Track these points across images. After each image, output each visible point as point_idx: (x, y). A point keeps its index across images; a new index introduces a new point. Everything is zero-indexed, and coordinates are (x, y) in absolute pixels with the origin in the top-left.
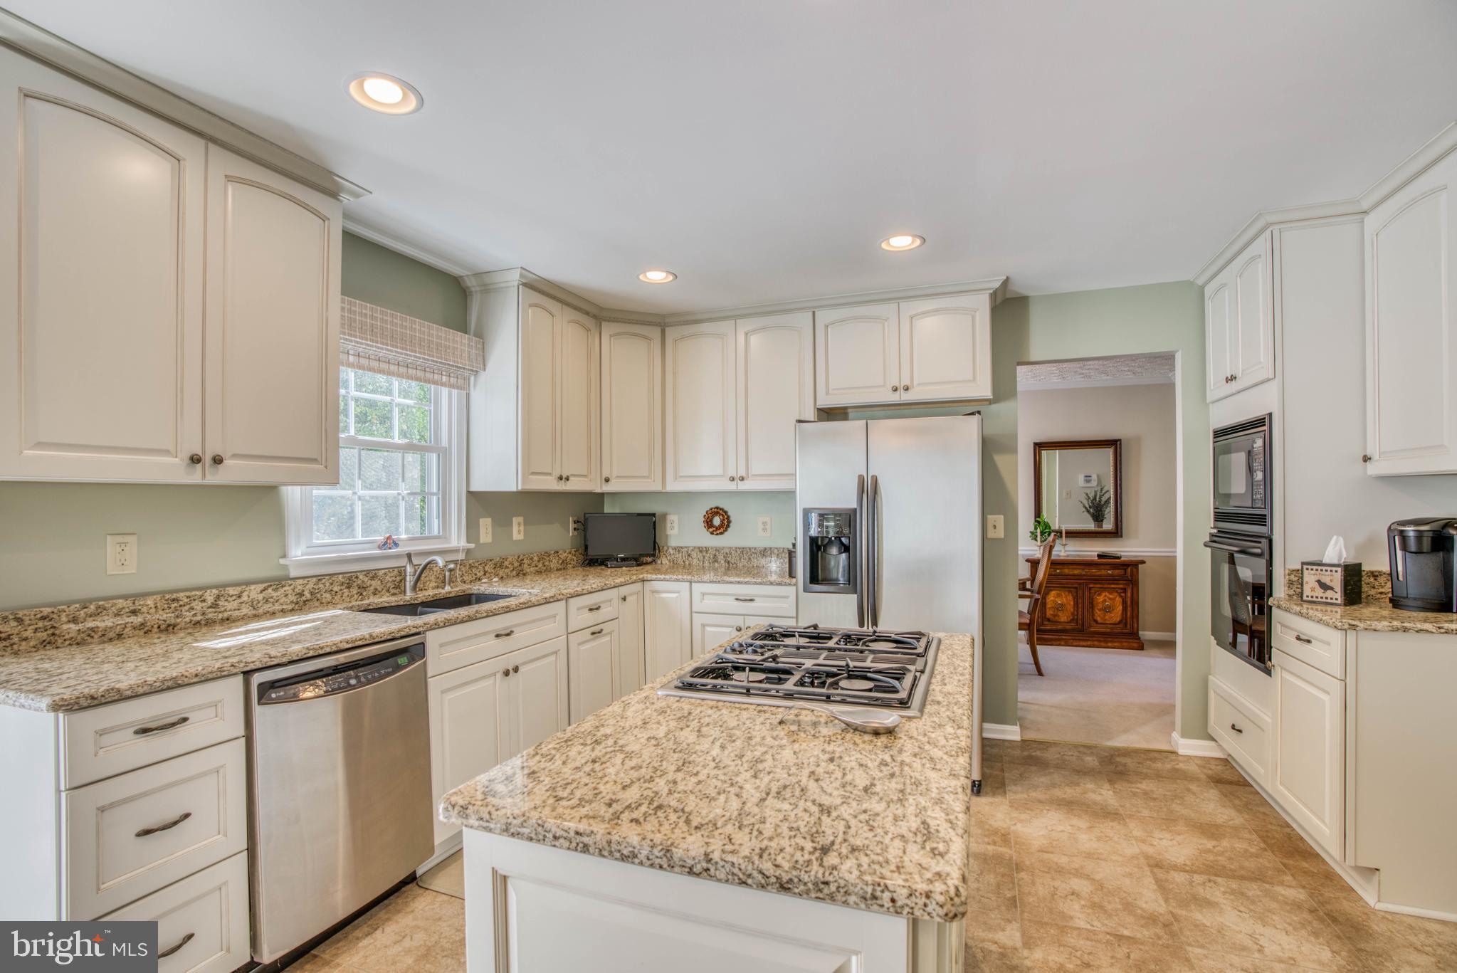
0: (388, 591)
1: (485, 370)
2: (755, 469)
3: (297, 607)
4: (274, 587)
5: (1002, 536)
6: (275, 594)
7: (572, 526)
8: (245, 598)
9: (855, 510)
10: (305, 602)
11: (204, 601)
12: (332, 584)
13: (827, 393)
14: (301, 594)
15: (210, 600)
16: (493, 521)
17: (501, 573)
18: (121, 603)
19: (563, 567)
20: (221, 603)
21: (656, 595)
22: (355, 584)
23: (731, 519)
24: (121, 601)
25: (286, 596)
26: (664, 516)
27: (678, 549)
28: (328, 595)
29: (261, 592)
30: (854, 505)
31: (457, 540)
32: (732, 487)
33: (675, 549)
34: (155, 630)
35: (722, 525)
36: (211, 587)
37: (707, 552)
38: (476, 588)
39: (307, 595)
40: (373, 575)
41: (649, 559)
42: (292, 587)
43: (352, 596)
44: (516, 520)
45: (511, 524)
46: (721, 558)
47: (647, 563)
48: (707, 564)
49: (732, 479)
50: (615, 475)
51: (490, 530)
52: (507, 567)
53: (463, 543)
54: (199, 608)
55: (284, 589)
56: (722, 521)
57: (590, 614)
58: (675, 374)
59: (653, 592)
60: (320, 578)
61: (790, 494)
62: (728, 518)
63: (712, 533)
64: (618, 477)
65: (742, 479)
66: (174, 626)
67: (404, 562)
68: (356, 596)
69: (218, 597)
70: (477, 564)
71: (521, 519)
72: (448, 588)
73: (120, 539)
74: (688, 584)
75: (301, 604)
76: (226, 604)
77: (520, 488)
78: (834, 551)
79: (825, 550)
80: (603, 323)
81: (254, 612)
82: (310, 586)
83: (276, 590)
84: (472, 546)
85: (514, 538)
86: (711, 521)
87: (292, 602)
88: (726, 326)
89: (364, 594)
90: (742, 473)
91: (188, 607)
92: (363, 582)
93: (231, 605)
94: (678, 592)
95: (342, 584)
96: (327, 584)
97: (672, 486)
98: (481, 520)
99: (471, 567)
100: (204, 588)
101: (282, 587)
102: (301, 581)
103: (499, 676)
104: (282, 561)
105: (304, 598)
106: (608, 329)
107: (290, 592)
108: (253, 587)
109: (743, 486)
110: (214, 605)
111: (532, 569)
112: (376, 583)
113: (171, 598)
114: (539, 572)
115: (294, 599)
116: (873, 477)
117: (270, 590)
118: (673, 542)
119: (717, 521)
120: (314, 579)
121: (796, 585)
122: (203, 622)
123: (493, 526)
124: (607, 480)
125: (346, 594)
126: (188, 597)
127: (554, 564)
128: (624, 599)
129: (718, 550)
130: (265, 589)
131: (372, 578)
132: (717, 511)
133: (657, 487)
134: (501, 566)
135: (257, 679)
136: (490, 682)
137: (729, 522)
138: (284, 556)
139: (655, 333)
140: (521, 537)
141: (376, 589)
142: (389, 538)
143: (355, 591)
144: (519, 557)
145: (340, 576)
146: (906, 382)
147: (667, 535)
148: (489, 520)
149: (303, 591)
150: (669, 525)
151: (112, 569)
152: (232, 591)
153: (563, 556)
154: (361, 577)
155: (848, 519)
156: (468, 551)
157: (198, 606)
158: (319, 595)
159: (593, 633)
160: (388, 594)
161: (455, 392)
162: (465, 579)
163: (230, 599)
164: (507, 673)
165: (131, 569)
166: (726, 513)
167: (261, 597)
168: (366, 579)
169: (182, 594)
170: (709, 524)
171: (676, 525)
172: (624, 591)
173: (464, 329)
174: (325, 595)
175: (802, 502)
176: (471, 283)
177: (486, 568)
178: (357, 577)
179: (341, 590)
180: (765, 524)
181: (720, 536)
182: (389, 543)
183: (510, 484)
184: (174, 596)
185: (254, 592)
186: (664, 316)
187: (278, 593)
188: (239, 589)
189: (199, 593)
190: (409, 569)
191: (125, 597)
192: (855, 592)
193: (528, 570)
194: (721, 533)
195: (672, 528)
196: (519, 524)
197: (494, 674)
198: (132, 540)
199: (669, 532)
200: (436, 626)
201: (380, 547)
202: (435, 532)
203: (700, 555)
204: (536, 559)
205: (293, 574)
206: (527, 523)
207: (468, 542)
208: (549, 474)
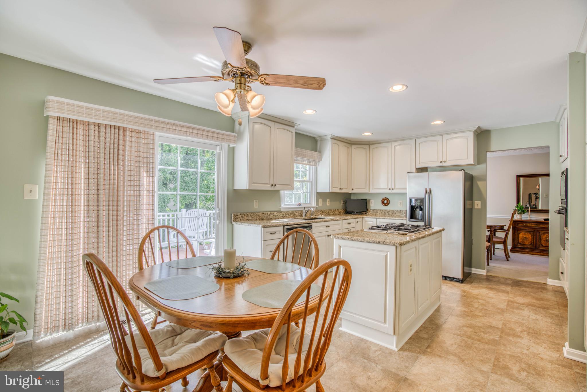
0: (299, 216)
1: (321, 161)
2: (397, 186)
5: (480, 208)
7: (342, 202)
8: (274, 214)
9: (424, 198)
13: (420, 163)
14: (283, 215)
15: (269, 214)
16: (322, 200)
17: (324, 214)
18: (257, 213)
19: (339, 214)
21: (366, 222)
23: (390, 201)
26: (369, 200)
27: (373, 210)
28: (288, 215)
30: (424, 197)
31: (314, 204)
32: (390, 191)
33: (372, 210)
34: (261, 219)
35: (387, 203)
37: (382, 211)
38: (318, 217)
39: (285, 215)
41: (365, 213)
44: (328, 200)
45: (326, 201)
46: (386, 213)
47: (364, 214)
48: (382, 215)
49: (390, 189)
50: (355, 188)
51: (322, 202)
53: (315, 206)
56: (387, 202)
57: (348, 225)
58: (373, 159)
59: (366, 221)
60: (287, 211)
61: (405, 194)
62: (389, 201)
63: (384, 205)
64: (356, 189)
65: (393, 189)
66: (264, 219)
67: (303, 209)
71: (329, 200)
72: (312, 216)
74: (375, 219)
75: (283, 217)
77: (330, 191)
78: (418, 210)
79: (415, 210)
80: (352, 145)
81: (275, 218)
82: (285, 213)
84: (317, 206)
85: (327, 205)
86: (384, 202)
88: (388, 144)
89: (295, 216)
90: (393, 187)
93: (272, 216)
94: (373, 221)
96: (288, 213)
97: (372, 191)
98: (319, 200)
99: (317, 212)
100: (268, 212)
101: (280, 213)
102: (283, 212)
103: (326, 236)
104: (280, 207)
106: (353, 146)
109: (393, 191)
110: (269, 216)
112: (297, 214)
113: (263, 213)
114: (333, 215)
115: (282, 216)
116: (430, 189)
117: (278, 213)
118: (372, 208)
119: (385, 202)
121: (406, 220)
122: (268, 219)
124: (353, 189)
125: (291, 216)
126: (266, 213)
127: (337, 213)
128: (357, 222)
129: (386, 210)
131: (296, 212)
132: (385, 199)
133: (367, 192)
134: (324, 212)
135: (286, 227)
136: (324, 237)
137: (389, 202)
138: (280, 206)
139: (367, 147)
140: (329, 205)
143: (293, 215)
144: (328, 210)
145: (290, 211)
146: (445, 159)
147: (370, 206)
148: (321, 200)
150: (371, 203)
151: (255, 207)
152: (272, 213)
153: (340, 211)
155: (422, 200)
156: (316, 208)
157: (267, 215)
159: (349, 230)
161: (314, 167)
162: (316, 215)
164: (328, 236)
165: (258, 207)
166: (388, 199)
170: (383, 202)
171: (373, 203)
172: (357, 220)
173: (316, 151)
175: (409, 195)
176: (318, 139)
177: (321, 212)
178: (293, 212)
179: (291, 214)
180: (400, 203)
181: (386, 206)
182: (300, 204)
183: (328, 190)
185: (276, 213)
186: (369, 142)
190: (304, 211)
191: (257, 212)
192: (424, 222)
193: (331, 214)
194: (387, 205)
195: (372, 204)
197: (325, 236)
198: (257, 201)
199: (371, 205)
200: (314, 222)
201: (298, 205)
202: (309, 202)
203: (380, 212)
204: (333, 211)
205: (282, 210)
206: (330, 201)
207: (316, 205)
208: (337, 188)
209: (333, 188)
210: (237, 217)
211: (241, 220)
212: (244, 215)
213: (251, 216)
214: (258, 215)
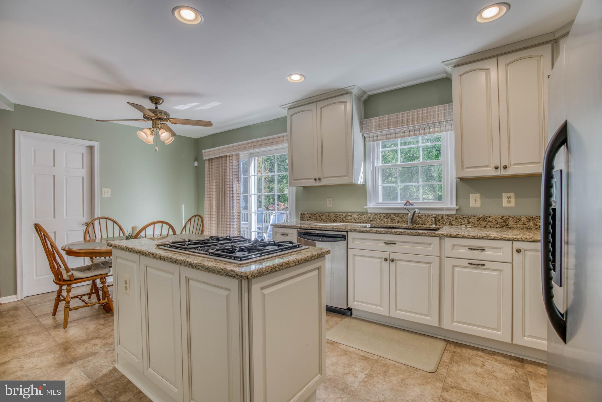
0: (405, 222)
3: (368, 222)
4: (361, 215)
6: (361, 217)
8: (353, 217)
10: (371, 221)
11: (343, 216)
12: (380, 216)
14: (369, 218)
15: (344, 216)
16: (481, 194)
17: (484, 224)
18: (327, 214)
20: (347, 217)
22: (390, 218)
24: (326, 213)
25: (365, 218)
28: (379, 220)
29: (357, 216)
31: (449, 204)
34: (333, 221)
36: (345, 213)
39: (372, 219)
40: (398, 215)
42: (366, 215)
43: (388, 222)
44: (504, 195)
45: (501, 197)
51: (479, 200)
52: (489, 221)
53: (454, 206)
54: (342, 217)
55: (364, 216)
60: (376, 214)
66: (336, 221)
68: (390, 222)
69: (346, 215)
70: (462, 217)
71: (512, 194)
73: (329, 199)
76: (348, 217)
81: (355, 221)
82: (372, 216)
83: (361, 216)
85: (504, 206)
87: (366, 220)
89: (394, 222)
91: (339, 217)
92: (393, 217)
93: (349, 218)
95: (384, 217)
96: (379, 216)
98: (470, 195)
100: (343, 213)
101: (364, 215)
102: (369, 214)
104: (365, 207)
105: (370, 220)
107: (366, 217)
108: (355, 214)
110: (345, 217)
111: (519, 226)
113: (336, 214)
115: (367, 219)
117: (360, 216)
120: (374, 214)
122: (342, 221)
123: (481, 198)
125: (386, 221)
126: (339, 214)
130: (358, 215)
131: (397, 216)
134: (484, 220)
140: (512, 204)
141: (399, 221)
142: (408, 201)
143: (389, 220)
144: (503, 217)
145: (384, 214)
148: (478, 195)
149: (370, 217)
151: (328, 206)
152: (350, 214)
154: (392, 215)
156: (457, 210)
158: (375, 219)
160: (405, 224)
162: (452, 224)
163: (349, 216)
164: (386, 260)
165: (331, 206)
167: (357, 217)
168: (394, 216)
169: (338, 213)
174: (378, 220)
177: (470, 220)
178: (390, 215)
179: (384, 219)
184: (336, 213)
185: (355, 216)
187: (362, 217)
188: (351, 214)
189: (342, 214)
191: (327, 212)
193: (514, 226)
196: (509, 197)
198: (331, 199)
204: (524, 219)
205: (368, 211)
206: (516, 197)
207: (457, 206)
208: (487, 166)
209: (467, 168)
210: (304, 216)
211: (308, 219)
212: (312, 214)
213: (319, 216)
214: (329, 216)
